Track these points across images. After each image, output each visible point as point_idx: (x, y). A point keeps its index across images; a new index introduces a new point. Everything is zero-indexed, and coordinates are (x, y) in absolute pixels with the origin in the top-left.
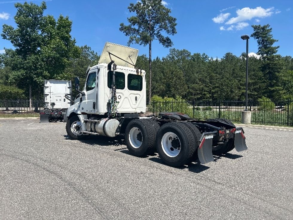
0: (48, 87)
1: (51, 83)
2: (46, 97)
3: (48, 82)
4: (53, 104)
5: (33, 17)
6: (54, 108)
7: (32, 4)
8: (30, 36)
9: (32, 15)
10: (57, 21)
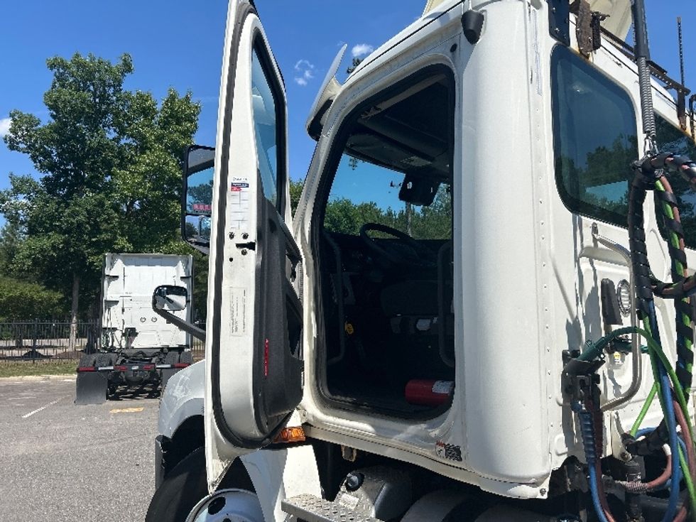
0: (117, 277)
1: (126, 263)
2: (109, 309)
3: (119, 263)
4: (131, 333)
5: (94, 94)
6: (132, 345)
7: (92, 59)
8: (83, 142)
9: (92, 88)
10: (159, 107)
